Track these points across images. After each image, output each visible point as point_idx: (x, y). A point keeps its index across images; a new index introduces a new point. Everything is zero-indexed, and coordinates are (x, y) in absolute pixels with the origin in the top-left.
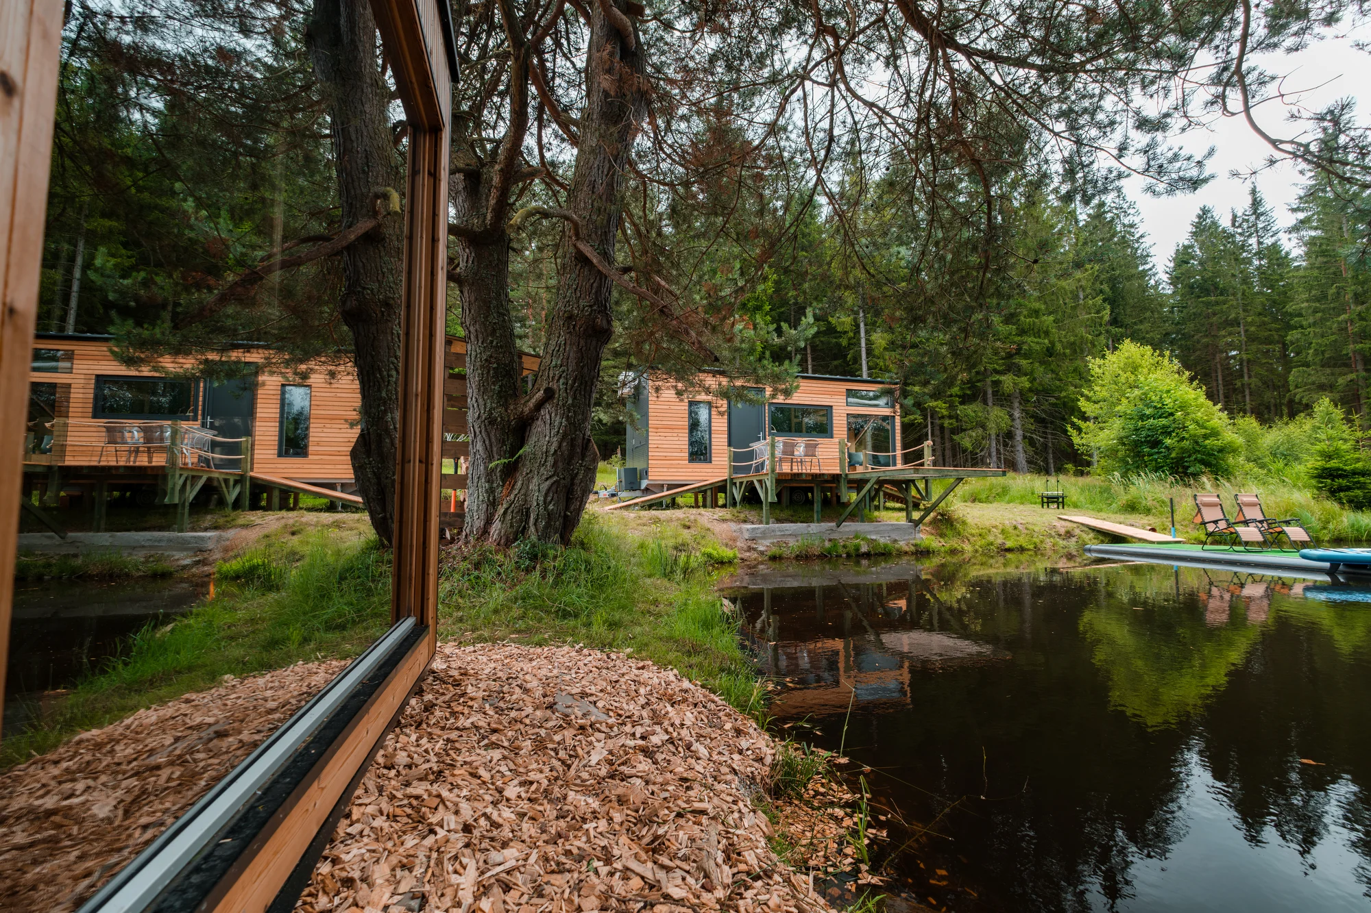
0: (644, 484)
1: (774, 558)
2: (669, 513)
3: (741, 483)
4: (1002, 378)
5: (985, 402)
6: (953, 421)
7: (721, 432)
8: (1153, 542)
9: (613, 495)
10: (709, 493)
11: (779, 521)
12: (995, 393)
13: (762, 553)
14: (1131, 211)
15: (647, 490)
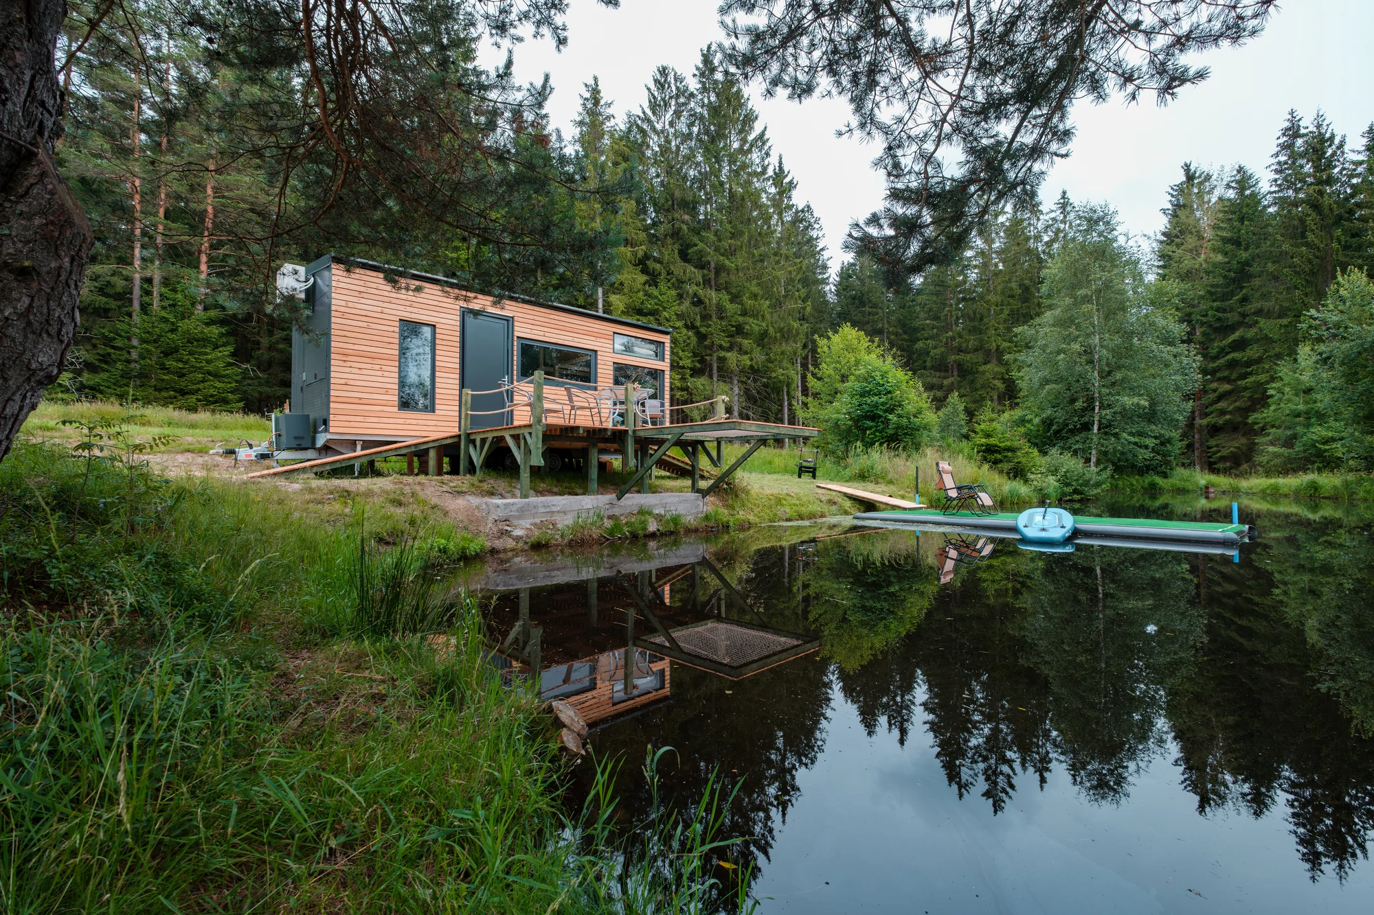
0: (321, 440)
1: (538, 547)
2: (364, 483)
3: (483, 441)
4: (728, 355)
5: (711, 377)
6: (685, 393)
7: (449, 370)
8: (905, 509)
9: (264, 456)
10: (432, 454)
11: (541, 493)
12: (719, 369)
13: (517, 539)
14: (816, 226)
15: (327, 449)
